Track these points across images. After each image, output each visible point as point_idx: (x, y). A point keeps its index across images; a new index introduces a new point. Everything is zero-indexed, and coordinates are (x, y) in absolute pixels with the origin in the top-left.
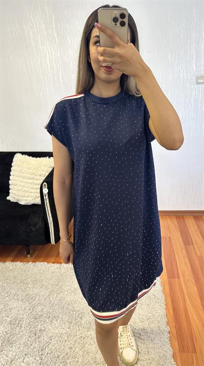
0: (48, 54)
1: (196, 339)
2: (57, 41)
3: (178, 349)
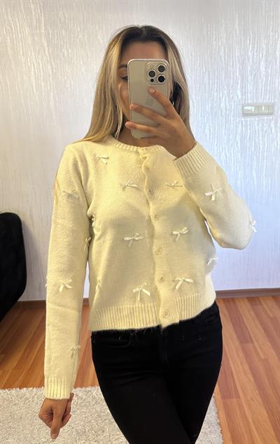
0: (33, 70)
2: (46, 51)
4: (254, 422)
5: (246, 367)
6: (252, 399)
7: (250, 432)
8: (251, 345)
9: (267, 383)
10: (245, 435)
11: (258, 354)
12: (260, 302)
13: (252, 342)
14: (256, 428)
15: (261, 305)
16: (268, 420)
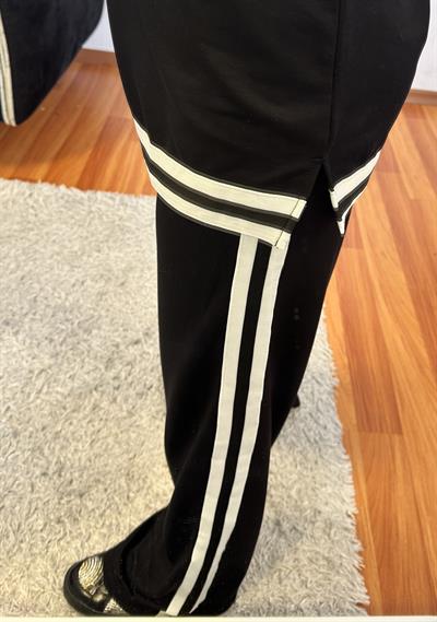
1: (401, 399)
3: (354, 422)
4: (382, 286)
5: (381, 207)
6: (383, 254)
7: (373, 299)
8: (393, 175)
9: (413, 236)
10: (364, 304)
11: (405, 193)
12: (422, 113)
13: (397, 171)
14: (384, 296)
15: (424, 118)
16: (406, 289)
